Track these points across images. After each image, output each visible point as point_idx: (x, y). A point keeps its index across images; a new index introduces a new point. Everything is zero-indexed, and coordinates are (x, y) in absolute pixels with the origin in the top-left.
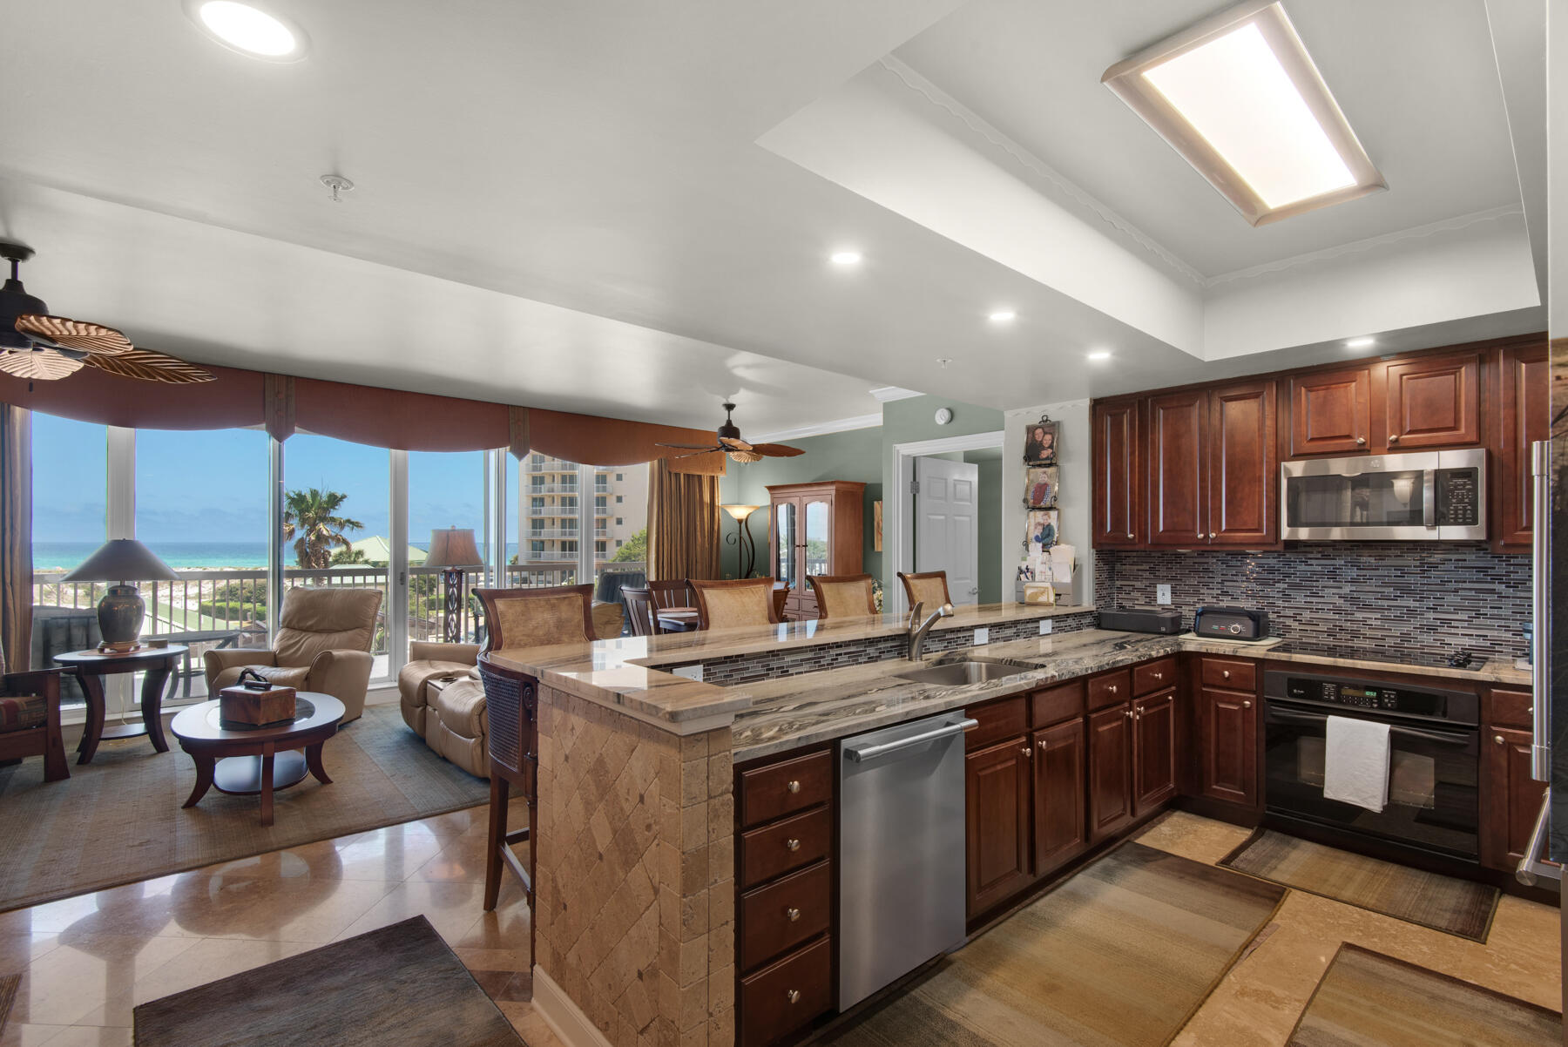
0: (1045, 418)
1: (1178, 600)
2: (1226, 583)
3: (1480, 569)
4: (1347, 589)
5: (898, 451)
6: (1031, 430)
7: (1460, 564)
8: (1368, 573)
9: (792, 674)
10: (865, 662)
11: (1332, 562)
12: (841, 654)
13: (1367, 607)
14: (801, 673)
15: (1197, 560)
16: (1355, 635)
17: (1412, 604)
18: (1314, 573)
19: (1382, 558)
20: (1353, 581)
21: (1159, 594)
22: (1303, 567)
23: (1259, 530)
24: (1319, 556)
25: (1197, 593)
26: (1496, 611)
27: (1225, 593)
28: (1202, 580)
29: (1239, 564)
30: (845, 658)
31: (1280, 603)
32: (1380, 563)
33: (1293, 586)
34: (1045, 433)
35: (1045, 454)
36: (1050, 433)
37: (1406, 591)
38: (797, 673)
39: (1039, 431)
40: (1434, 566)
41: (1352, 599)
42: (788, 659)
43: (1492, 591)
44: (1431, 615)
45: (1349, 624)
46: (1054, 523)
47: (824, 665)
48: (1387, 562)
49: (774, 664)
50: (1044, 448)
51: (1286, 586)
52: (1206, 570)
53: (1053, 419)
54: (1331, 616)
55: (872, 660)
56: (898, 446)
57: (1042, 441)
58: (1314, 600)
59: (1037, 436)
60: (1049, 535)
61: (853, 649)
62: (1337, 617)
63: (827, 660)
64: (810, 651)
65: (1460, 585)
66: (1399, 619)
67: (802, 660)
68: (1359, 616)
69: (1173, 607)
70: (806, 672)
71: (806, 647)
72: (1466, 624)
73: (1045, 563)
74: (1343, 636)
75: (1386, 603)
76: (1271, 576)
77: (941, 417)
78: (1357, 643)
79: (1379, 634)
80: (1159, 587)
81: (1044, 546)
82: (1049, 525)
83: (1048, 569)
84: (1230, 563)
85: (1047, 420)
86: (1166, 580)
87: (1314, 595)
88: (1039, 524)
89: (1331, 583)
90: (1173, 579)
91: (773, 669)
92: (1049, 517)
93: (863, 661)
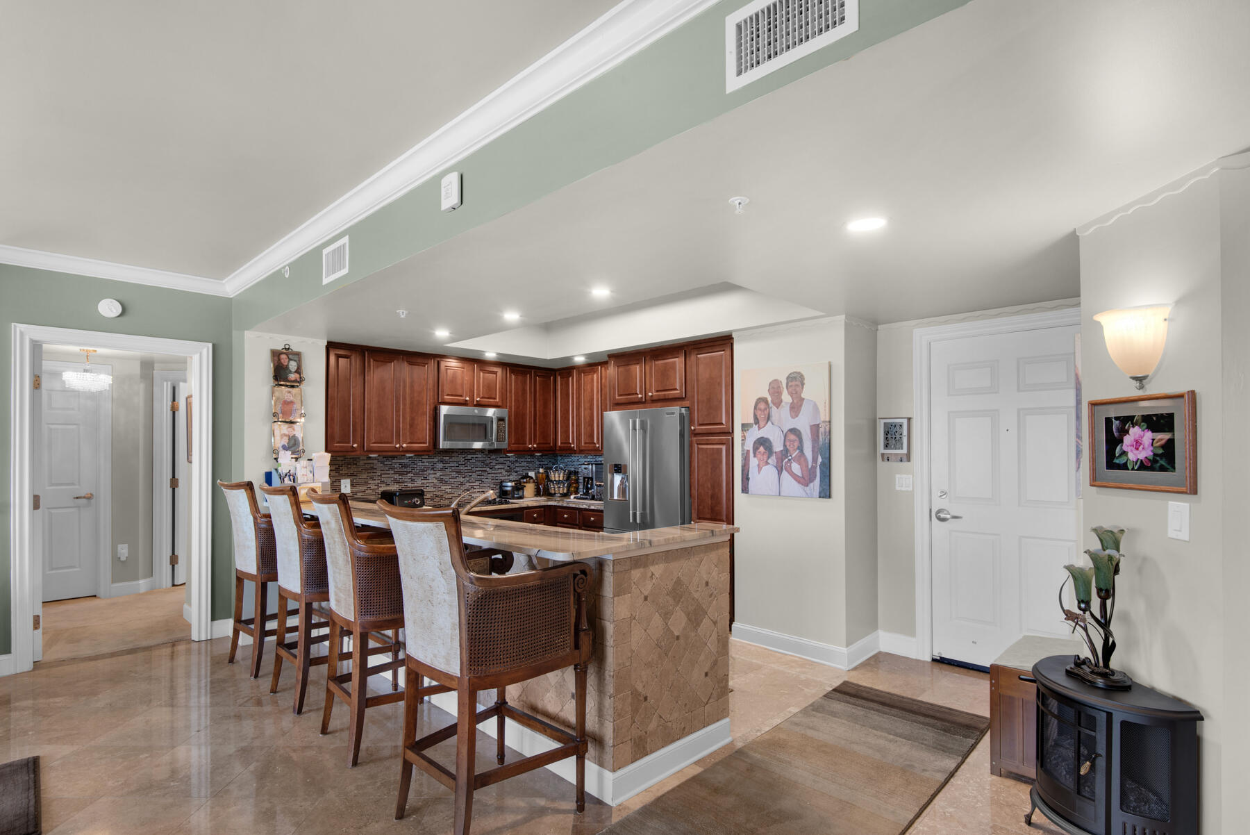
0: (287, 347)
1: (354, 490)
2: (383, 476)
3: (483, 462)
4: (439, 474)
5: (22, 334)
6: (276, 355)
7: (477, 459)
8: (446, 465)
11: (433, 460)
13: (446, 483)
15: (365, 462)
16: (442, 498)
17: (462, 479)
18: (425, 466)
19: (451, 457)
20: (441, 470)
21: (342, 487)
22: (420, 464)
23: (425, 443)
24: (427, 457)
25: (367, 483)
26: (487, 480)
27: (382, 482)
28: (370, 475)
29: (390, 463)
31: (410, 485)
32: (451, 460)
33: (417, 475)
34: (290, 360)
35: (292, 376)
36: (295, 361)
37: (459, 473)
39: (283, 356)
40: (468, 460)
41: (440, 480)
43: (485, 471)
44: (468, 484)
45: (439, 493)
46: (299, 435)
48: (453, 459)
50: (290, 372)
51: (412, 475)
52: (372, 468)
53: (295, 348)
54: (432, 489)
56: (21, 327)
57: (287, 365)
58: (425, 482)
59: (282, 361)
60: (295, 445)
62: (434, 490)
65: (477, 469)
66: (457, 487)
68: (443, 488)
69: (351, 495)
72: (478, 487)
73: (306, 467)
74: (437, 499)
75: (452, 480)
76: (406, 470)
77: (109, 308)
78: (442, 502)
79: (450, 496)
80: (342, 481)
81: (293, 453)
82: (294, 436)
83: (309, 472)
84: (386, 463)
85: (289, 349)
86: (346, 476)
87: (425, 479)
88: (285, 435)
89: (432, 472)
90: (352, 475)
92: (294, 430)
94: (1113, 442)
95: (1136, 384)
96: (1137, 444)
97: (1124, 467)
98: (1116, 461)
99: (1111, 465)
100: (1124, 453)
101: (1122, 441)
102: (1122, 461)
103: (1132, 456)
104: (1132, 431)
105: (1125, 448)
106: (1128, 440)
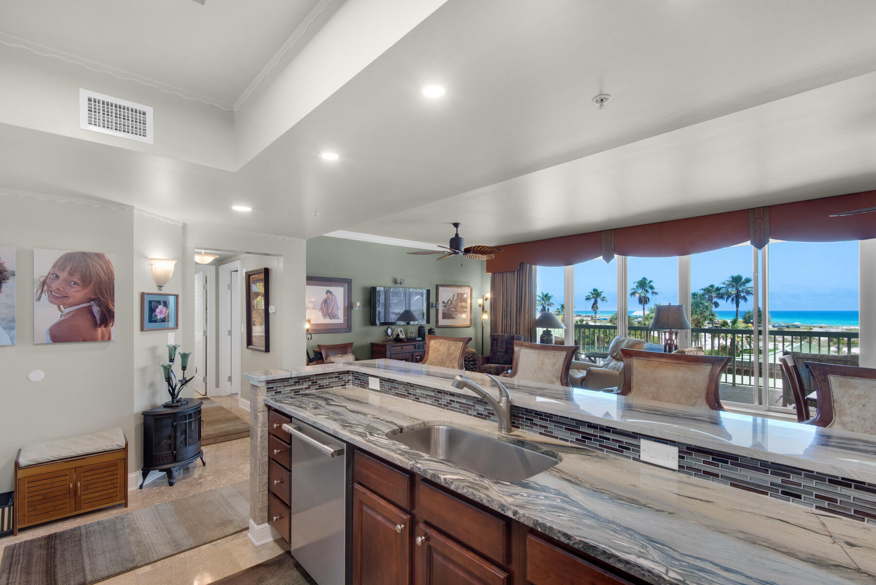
9: (421, 402)
10: (474, 416)
12: (454, 401)
14: (427, 403)
30: (458, 406)
38: (424, 403)
42: (419, 391)
47: (441, 404)
49: (411, 391)
55: (479, 415)
61: (464, 401)
63: (443, 402)
64: (432, 391)
67: (427, 395)
70: (429, 404)
71: (429, 387)
91: (410, 394)
93: (473, 414)
94: (152, 310)
95: (157, 288)
96: (161, 312)
97: (155, 321)
98: (153, 319)
99: (151, 320)
100: (156, 316)
101: (155, 311)
102: (155, 319)
103: (159, 317)
104: (159, 307)
105: (156, 314)
106: (158, 310)
